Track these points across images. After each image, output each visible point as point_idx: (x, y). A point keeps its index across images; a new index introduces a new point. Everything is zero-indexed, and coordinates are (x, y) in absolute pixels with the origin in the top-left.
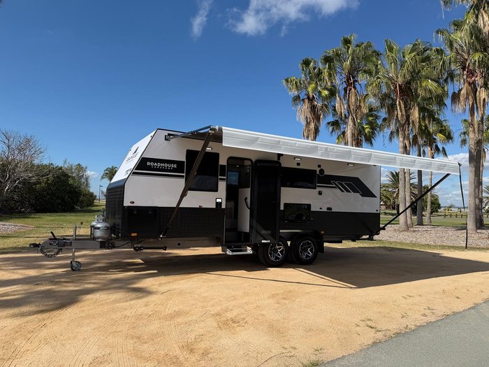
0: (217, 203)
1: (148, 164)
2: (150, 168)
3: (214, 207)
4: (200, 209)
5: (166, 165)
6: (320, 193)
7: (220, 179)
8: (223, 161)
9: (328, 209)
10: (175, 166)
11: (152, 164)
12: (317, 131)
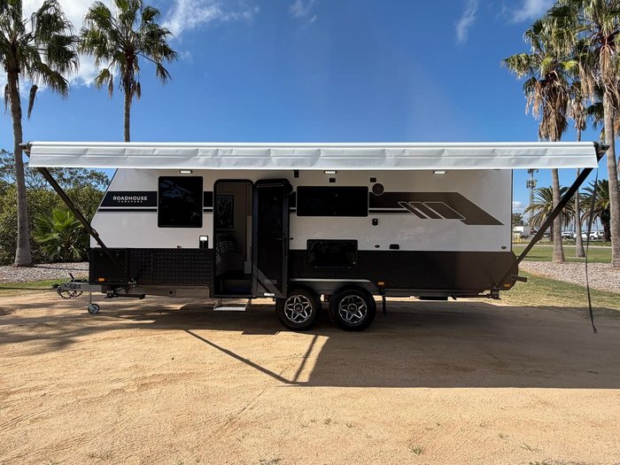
0: (201, 242)
1: (115, 198)
2: (116, 203)
3: (198, 247)
4: (179, 251)
5: (135, 198)
6: (375, 222)
7: (205, 210)
8: (208, 187)
9: (392, 246)
10: (145, 198)
11: (119, 198)
12: (561, 125)
